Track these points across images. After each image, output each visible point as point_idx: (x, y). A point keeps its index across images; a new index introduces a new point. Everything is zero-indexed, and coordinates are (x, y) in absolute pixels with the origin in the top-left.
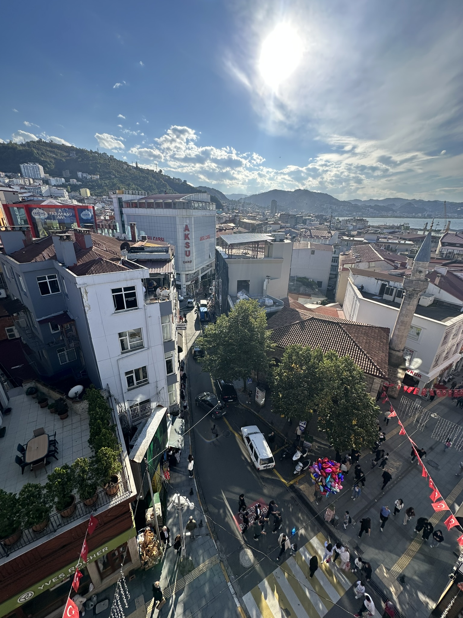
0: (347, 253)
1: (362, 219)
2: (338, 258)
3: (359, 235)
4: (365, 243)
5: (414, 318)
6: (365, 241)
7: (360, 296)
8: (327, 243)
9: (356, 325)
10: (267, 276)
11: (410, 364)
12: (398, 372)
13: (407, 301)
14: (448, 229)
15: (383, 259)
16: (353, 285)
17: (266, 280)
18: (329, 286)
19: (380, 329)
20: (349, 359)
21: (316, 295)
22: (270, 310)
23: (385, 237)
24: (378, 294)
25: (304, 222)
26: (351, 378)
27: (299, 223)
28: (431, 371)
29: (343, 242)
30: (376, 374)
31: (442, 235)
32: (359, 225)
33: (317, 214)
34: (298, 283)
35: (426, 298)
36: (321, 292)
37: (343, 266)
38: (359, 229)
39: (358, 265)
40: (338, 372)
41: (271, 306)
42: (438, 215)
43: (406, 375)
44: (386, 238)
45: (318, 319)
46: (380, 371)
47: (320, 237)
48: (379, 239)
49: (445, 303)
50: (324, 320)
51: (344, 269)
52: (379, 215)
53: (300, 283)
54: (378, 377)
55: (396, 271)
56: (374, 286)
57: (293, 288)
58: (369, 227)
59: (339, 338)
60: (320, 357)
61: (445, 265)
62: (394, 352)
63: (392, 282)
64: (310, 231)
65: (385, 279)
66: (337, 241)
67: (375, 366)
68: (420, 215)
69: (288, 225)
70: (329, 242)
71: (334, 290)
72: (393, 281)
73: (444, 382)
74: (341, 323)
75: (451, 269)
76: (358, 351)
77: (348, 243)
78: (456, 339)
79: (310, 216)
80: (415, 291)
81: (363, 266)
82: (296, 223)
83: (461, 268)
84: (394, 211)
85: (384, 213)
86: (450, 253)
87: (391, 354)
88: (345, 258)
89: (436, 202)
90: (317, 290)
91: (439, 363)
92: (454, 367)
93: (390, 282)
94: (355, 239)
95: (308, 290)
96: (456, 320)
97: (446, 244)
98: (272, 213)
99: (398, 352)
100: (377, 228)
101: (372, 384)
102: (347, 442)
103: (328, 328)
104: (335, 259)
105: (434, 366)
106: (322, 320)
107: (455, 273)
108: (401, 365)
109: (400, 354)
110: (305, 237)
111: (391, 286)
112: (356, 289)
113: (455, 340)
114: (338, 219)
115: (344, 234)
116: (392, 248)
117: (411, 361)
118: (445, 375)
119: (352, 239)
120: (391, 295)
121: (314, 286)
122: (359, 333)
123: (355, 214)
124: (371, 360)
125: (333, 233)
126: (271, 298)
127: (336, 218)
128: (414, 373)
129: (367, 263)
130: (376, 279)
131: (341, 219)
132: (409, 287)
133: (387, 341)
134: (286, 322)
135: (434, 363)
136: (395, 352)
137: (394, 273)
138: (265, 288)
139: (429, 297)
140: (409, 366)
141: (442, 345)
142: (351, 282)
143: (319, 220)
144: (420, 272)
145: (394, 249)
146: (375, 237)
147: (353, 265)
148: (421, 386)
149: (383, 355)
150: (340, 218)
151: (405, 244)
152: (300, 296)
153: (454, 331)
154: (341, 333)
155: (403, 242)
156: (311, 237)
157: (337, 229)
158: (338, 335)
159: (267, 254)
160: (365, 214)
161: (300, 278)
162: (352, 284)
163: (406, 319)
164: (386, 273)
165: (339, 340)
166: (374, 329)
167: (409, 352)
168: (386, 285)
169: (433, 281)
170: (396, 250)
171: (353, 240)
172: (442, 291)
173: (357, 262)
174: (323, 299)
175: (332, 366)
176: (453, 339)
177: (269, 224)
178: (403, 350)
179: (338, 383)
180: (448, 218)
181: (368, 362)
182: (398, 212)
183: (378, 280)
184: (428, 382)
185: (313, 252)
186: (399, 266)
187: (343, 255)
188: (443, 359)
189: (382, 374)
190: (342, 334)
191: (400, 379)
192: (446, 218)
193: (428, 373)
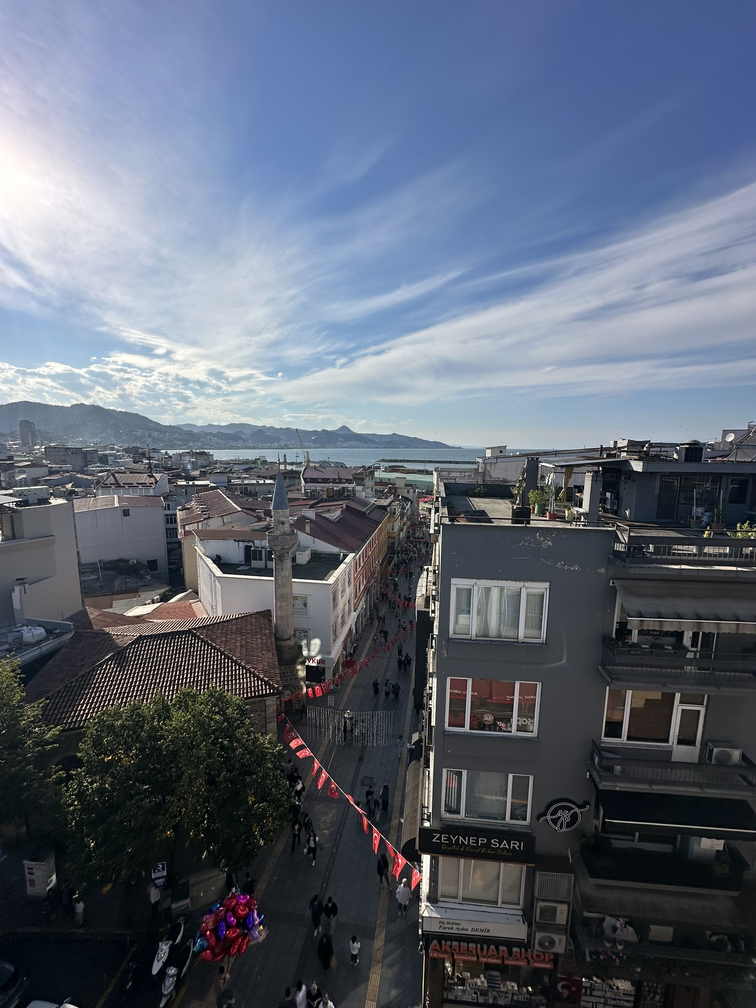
0: (189, 507)
1: (204, 452)
2: (175, 515)
3: (203, 475)
4: (213, 488)
5: (293, 584)
6: (212, 485)
7: (218, 573)
8: (152, 493)
9: (220, 622)
10: (18, 580)
11: (309, 650)
12: (297, 670)
13: (278, 565)
14: (308, 461)
15: (240, 510)
16: (204, 557)
17: (17, 589)
18: (170, 563)
19: (258, 616)
20: (216, 692)
21: (148, 587)
22: (39, 651)
23: (238, 476)
24: (243, 562)
25: (104, 460)
26: (226, 724)
27: (92, 462)
28: (333, 649)
29: (179, 489)
30: (266, 691)
31: (302, 469)
32: (201, 462)
33: (126, 446)
34: (108, 572)
35: (302, 553)
36: (157, 579)
37: (184, 528)
38: (203, 467)
39: (207, 524)
40: (201, 724)
41: (39, 642)
42: (294, 445)
43: (309, 668)
44: (239, 478)
45: (152, 635)
46: (270, 685)
47: (135, 484)
48: (231, 480)
49: (323, 555)
50: (162, 634)
51: (187, 533)
52: (227, 446)
53: (112, 572)
54: (270, 695)
55: (259, 524)
56: (234, 551)
57: (97, 585)
58: (216, 464)
59: (197, 656)
60: (164, 712)
61: (312, 506)
62: (283, 643)
63: (258, 541)
64: (114, 476)
65: (247, 539)
66: (167, 488)
67: (262, 680)
68: (276, 445)
69: (68, 466)
70: (154, 492)
71: (182, 569)
72: (258, 539)
73: (351, 655)
74: (194, 629)
75: (319, 511)
76: (232, 666)
77: (186, 491)
78: (345, 595)
79: (113, 449)
80: (284, 549)
81: (215, 524)
82: (85, 461)
83: (327, 508)
84: (244, 440)
85: (234, 444)
86: (314, 491)
87: (281, 646)
88: (187, 514)
89: (288, 429)
90: (149, 578)
91: (338, 634)
92: (354, 631)
93: (255, 541)
94: (197, 483)
95: (131, 582)
96: (338, 573)
97: (309, 480)
98: (24, 444)
99: (289, 641)
100: (226, 464)
101: (265, 711)
102: (249, 844)
103: (174, 646)
104: (171, 518)
105: (334, 640)
106: (159, 635)
107: (323, 515)
108: (297, 658)
109: (291, 643)
110: (106, 487)
111: (258, 548)
112: (209, 562)
113: (344, 597)
114: (166, 453)
115: (179, 476)
116: (250, 491)
117: (308, 646)
118: (349, 645)
119: (191, 483)
120: (261, 559)
121: (141, 572)
122: (228, 635)
123: (191, 444)
124: (253, 673)
125: (158, 476)
126: (40, 624)
127: (163, 451)
128: (316, 661)
129: (220, 519)
130: (235, 541)
131: (171, 452)
132: (276, 546)
133: (271, 631)
134: (83, 666)
135: (332, 637)
136: (285, 642)
137: (257, 528)
138: (16, 605)
139: (305, 551)
140: (309, 653)
141: (334, 610)
142: (200, 553)
143: (131, 456)
144: (283, 523)
145: (253, 492)
146: (224, 478)
147: (200, 524)
148: (329, 675)
149: (270, 656)
150: (169, 451)
151: (264, 484)
152: (115, 597)
153: (340, 588)
154: (198, 647)
155: (261, 482)
156: (118, 485)
157: (167, 469)
158: (194, 651)
159: (9, 533)
160: (207, 445)
161: (110, 562)
162: (202, 555)
163: (285, 591)
164: (246, 529)
165: (196, 660)
166: (249, 618)
167: (302, 635)
168: (251, 547)
169: (303, 530)
170: (256, 493)
171: (194, 485)
172: (315, 539)
173: (205, 519)
174: (163, 591)
175: (189, 720)
176: (342, 597)
177: (19, 467)
178: (294, 635)
179: (206, 746)
180: (305, 448)
181: (250, 677)
182: (250, 442)
183: (238, 541)
184: (334, 665)
185: (126, 513)
186: (263, 515)
187: (182, 510)
188: (340, 626)
189: (274, 688)
190: (201, 647)
191: (302, 679)
192: (303, 448)
193: (330, 653)
